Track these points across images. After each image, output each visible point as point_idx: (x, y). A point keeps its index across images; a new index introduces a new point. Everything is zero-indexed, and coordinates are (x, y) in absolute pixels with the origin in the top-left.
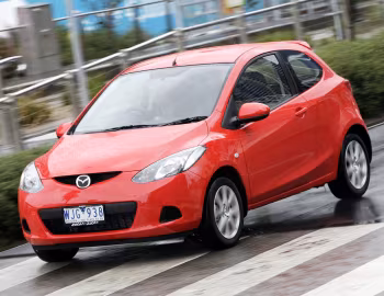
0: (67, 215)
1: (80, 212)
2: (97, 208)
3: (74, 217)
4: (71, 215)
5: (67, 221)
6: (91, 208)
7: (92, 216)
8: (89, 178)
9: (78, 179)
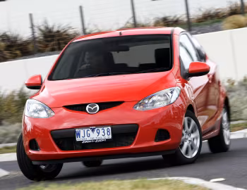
0: (79, 134)
1: (90, 132)
2: (106, 129)
3: (85, 136)
4: (82, 134)
5: (78, 139)
6: (100, 129)
7: (100, 136)
8: (97, 106)
9: (88, 107)
